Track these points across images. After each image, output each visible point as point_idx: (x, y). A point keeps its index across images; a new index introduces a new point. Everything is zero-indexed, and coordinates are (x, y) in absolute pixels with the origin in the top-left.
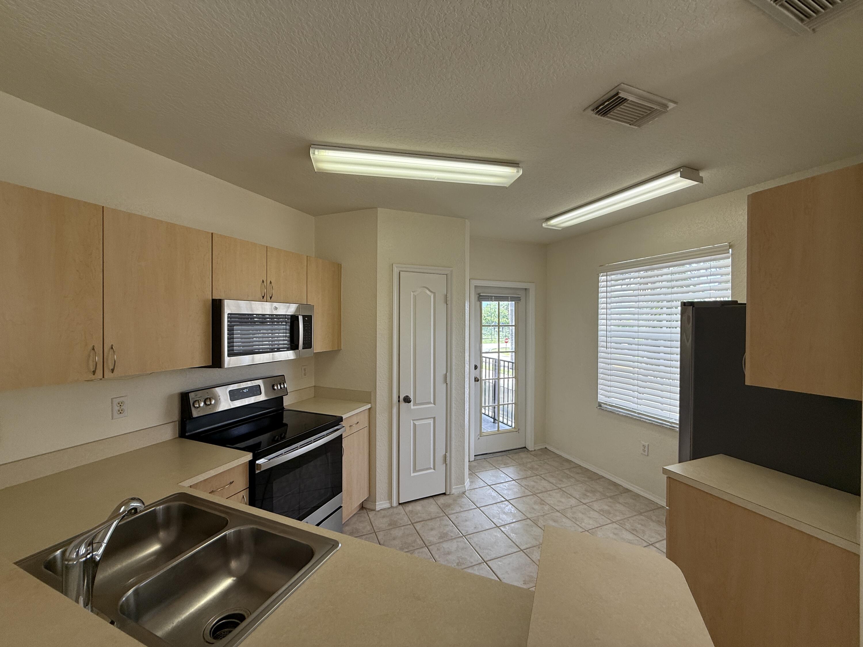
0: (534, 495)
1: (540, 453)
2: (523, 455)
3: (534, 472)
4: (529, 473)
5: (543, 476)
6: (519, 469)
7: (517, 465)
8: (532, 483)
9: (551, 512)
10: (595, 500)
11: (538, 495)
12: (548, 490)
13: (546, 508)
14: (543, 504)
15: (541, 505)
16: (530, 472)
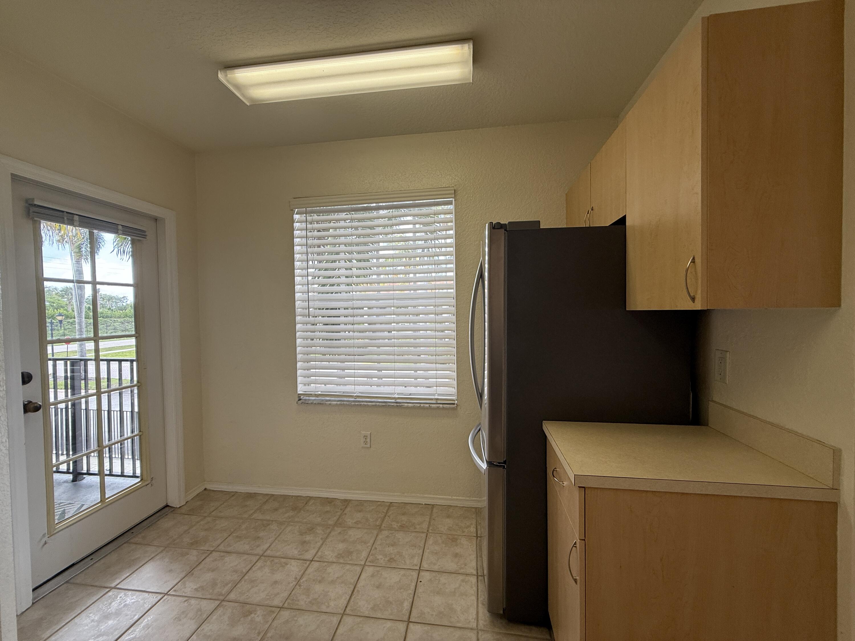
0: (224, 603)
1: (199, 503)
2: (166, 523)
3: (202, 548)
4: (193, 556)
5: (221, 548)
6: (167, 560)
7: (162, 552)
8: (208, 576)
9: (270, 620)
10: (321, 542)
11: (232, 596)
12: (244, 571)
13: (258, 617)
14: (251, 613)
15: (247, 616)
16: (195, 553)
